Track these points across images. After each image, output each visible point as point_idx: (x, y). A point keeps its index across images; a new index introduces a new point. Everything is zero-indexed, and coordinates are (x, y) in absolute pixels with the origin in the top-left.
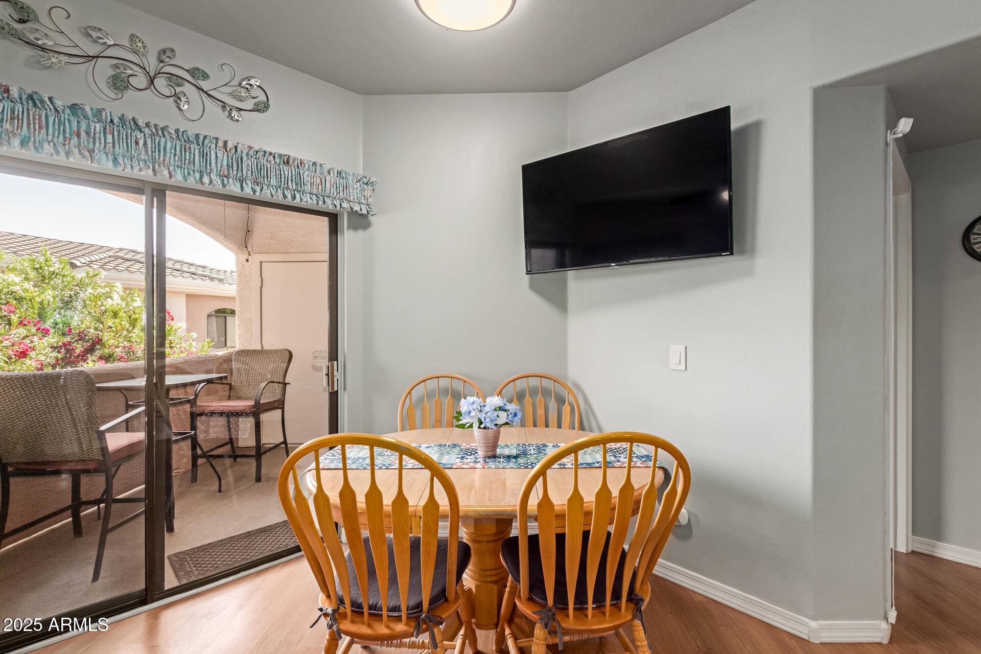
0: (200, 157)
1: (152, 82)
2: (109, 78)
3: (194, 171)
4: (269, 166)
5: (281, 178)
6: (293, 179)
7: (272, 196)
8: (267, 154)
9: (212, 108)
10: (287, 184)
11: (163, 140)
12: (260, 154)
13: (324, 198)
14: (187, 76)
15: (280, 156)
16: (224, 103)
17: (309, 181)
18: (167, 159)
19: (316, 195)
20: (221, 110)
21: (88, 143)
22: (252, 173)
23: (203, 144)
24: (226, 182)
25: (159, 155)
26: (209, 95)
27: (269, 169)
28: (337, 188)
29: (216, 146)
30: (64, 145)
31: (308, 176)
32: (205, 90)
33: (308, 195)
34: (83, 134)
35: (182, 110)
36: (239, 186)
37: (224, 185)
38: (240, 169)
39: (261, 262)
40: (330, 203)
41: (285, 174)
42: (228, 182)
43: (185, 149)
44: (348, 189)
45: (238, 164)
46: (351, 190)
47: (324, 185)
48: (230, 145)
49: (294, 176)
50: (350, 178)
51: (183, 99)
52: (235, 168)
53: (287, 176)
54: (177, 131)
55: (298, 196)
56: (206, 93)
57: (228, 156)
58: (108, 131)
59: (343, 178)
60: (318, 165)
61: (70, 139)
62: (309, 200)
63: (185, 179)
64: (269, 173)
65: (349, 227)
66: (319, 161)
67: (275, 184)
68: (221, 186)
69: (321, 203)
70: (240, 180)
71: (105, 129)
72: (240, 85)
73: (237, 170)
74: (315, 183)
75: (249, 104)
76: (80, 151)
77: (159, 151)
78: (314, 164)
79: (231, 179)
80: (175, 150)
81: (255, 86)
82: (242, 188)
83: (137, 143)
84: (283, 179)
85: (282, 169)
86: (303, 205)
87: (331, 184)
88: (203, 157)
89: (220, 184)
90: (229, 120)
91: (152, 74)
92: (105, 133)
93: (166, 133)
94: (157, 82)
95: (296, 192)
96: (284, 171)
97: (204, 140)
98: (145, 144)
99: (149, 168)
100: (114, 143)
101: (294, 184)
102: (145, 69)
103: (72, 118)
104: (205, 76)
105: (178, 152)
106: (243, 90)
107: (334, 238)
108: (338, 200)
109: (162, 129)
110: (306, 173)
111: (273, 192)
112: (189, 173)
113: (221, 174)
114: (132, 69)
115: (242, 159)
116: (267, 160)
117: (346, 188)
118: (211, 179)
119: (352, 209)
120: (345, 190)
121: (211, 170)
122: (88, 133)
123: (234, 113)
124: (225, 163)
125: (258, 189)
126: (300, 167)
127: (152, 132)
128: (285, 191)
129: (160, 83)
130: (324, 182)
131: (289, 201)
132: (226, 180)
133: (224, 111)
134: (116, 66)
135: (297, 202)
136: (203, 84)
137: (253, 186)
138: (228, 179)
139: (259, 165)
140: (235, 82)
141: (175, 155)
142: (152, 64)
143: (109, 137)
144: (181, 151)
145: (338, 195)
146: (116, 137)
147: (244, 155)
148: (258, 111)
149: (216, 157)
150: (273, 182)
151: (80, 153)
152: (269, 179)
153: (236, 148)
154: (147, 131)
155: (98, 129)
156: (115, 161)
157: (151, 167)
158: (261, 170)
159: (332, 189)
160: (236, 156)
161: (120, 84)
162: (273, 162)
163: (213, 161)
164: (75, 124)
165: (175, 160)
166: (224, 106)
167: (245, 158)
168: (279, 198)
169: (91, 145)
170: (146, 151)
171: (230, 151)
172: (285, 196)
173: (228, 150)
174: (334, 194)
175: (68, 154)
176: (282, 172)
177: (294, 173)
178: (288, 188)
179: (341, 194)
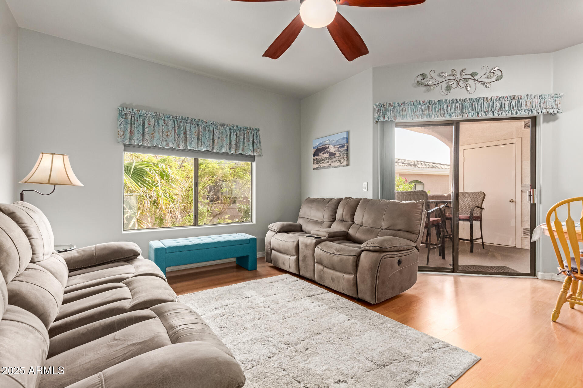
0: (478, 106)
1: (459, 84)
2: (445, 88)
3: (475, 113)
4: (505, 103)
5: (511, 106)
6: (517, 105)
7: (506, 115)
8: (505, 98)
9: (479, 85)
10: (514, 108)
11: (465, 104)
12: (501, 98)
13: (532, 111)
14: (470, 77)
15: (510, 97)
16: (484, 82)
17: (525, 104)
18: (466, 111)
19: (528, 110)
20: (482, 85)
21: (443, 111)
22: (498, 107)
23: (479, 101)
24: (487, 114)
25: (464, 110)
26: (478, 81)
27: (505, 104)
28: (539, 104)
29: (483, 100)
30: (436, 114)
31: (524, 102)
32: (476, 80)
33: (524, 111)
34: (442, 110)
35: (468, 90)
36: (492, 114)
37: (486, 115)
38: (493, 107)
39: (464, 150)
40: (535, 112)
41: (512, 104)
42: (488, 114)
43: (472, 105)
44: (546, 103)
45: (492, 105)
46: (547, 103)
47: (532, 104)
48: (489, 98)
49: (517, 104)
50: (547, 97)
51: (469, 86)
52: (491, 107)
53: (513, 105)
54: (470, 99)
55: (519, 112)
56: (477, 81)
57: (488, 103)
58: (449, 106)
59: (543, 98)
60: (529, 96)
61: (438, 112)
62: (524, 113)
63: (472, 116)
64: (505, 105)
65: (544, 122)
66: (529, 94)
67: (508, 110)
68: (485, 116)
69: (530, 113)
70: (492, 111)
71: (448, 105)
72: (490, 72)
73: (492, 108)
74: (527, 105)
75: (494, 79)
76: (441, 115)
77: (464, 108)
78: (527, 95)
79: (489, 112)
80: (469, 106)
81: (497, 70)
82: (493, 115)
83: (457, 108)
84: (511, 107)
85: (511, 102)
86: (521, 116)
87: (536, 103)
88: (479, 106)
89: (484, 115)
90: (486, 88)
91: (458, 81)
92: (448, 107)
93: (466, 101)
94: (460, 83)
95: (517, 111)
96: (512, 103)
97: (479, 100)
98: (459, 107)
99: (461, 115)
100: (450, 110)
101: (517, 107)
102: (456, 80)
103: (439, 105)
104: (476, 74)
105: (470, 107)
106: (492, 74)
107: (534, 128)
108: (540, 110)
109: (465, 100)
110: (523, 101)
111: (507, 113)
112: (474, 114)
113: (485, 111)
114: (452, 82)
115: (494, 103)
116: (504, 100)
117: (545, 102)
118: (481, 114)
119: (548, 112)
120: (544, 104)
121: (481, 111)
122: (443, 109)
123: (488, 85)
124: (487, 106)
125: (500, 113)
126: (520, 99)
127: (461, 102)
128: (512, 112)
129: (461, 83)
130: (532, 103)
131: (514, 115)
132: (487, 113)
133: (483, 85)
134: (448, 83)
135: (518, 115)
136: (476, 78)
137: (498, 113)
138: (488, 112)
139: (501, 103)
140: (488, 72)
141: (469, 108)
142: (458, 77)
143: (449, 108)
144: (471, 106)
145: (540, 107)
146: (451, 107)
147: (494, 101)
148: (498, 80)
149: (484, 105)
150: (507, 109)
151: (441, 116)
152: (505, 108)
153: (491, 99)
154: (460, 102)
155: (446, 106)
156: (451, 116)
157: (461, 114)
158: (502, 105)
159: (536, 105)
160: (491, 102)
161: (449, 88)
162: (507, 100)
163: (483, 107)
164: (440, 106)
165: (469, 110)
166: (484, 83)
167: (495, 102)
168: (509, 115)
169: (444, 112)
170: (460, 109)
171: (489, 101)
172: (512, 114)
173: (488, 100)
174: (537, 107)
175: (437, 117)
176: (511, 104)
177: (517, 103)
178: (514, 110)
179: (542, 106)
